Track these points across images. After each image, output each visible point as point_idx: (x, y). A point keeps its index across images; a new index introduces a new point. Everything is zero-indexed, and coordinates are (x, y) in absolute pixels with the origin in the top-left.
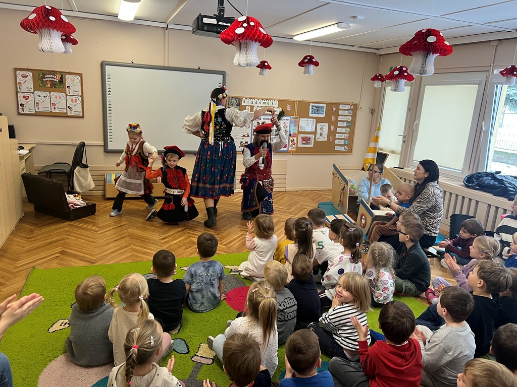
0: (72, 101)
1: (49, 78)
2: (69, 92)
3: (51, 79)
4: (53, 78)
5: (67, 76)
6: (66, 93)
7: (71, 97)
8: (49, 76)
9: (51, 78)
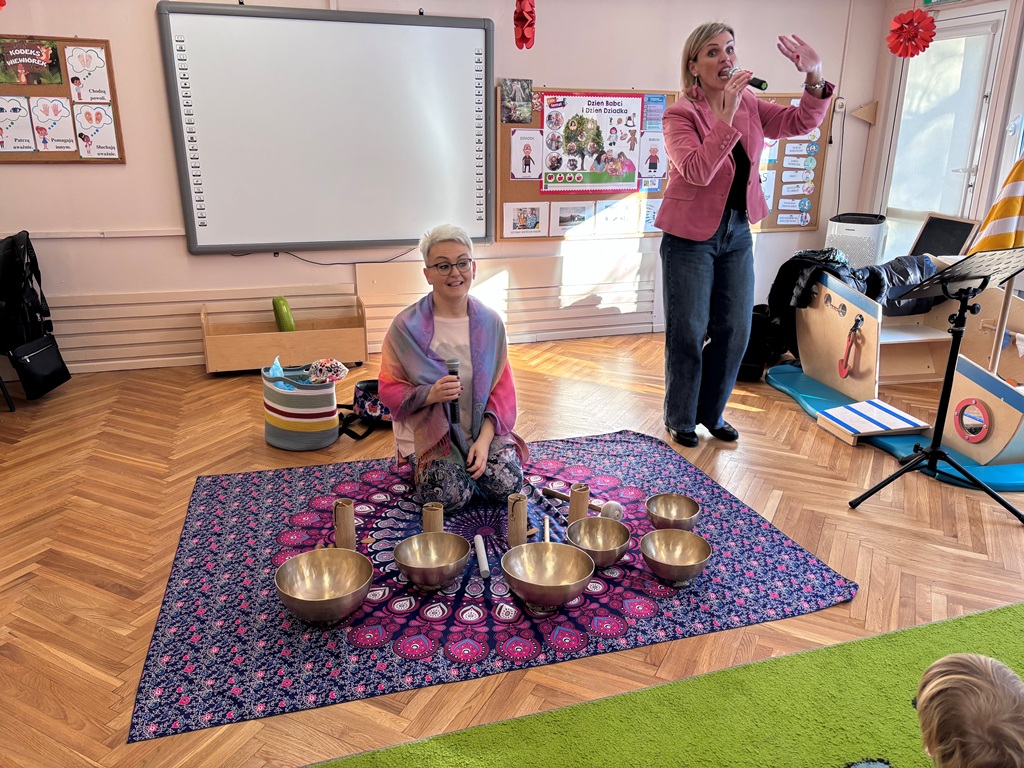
0: (89, 119)
1: (21, 56)
2: (79, 95)
3: (24, 60)
4: (32, 57)
5: (69, 51)
6: (69, 97)
7: (86, 108)
8: (20, 52)
9: (27, 56)
